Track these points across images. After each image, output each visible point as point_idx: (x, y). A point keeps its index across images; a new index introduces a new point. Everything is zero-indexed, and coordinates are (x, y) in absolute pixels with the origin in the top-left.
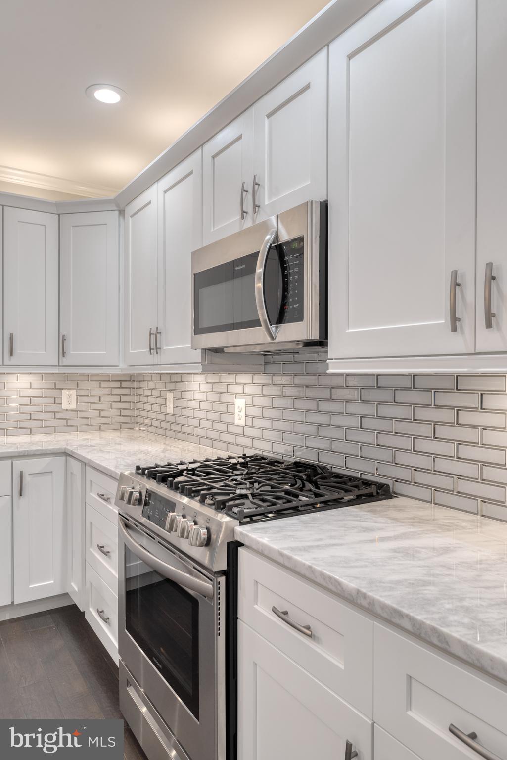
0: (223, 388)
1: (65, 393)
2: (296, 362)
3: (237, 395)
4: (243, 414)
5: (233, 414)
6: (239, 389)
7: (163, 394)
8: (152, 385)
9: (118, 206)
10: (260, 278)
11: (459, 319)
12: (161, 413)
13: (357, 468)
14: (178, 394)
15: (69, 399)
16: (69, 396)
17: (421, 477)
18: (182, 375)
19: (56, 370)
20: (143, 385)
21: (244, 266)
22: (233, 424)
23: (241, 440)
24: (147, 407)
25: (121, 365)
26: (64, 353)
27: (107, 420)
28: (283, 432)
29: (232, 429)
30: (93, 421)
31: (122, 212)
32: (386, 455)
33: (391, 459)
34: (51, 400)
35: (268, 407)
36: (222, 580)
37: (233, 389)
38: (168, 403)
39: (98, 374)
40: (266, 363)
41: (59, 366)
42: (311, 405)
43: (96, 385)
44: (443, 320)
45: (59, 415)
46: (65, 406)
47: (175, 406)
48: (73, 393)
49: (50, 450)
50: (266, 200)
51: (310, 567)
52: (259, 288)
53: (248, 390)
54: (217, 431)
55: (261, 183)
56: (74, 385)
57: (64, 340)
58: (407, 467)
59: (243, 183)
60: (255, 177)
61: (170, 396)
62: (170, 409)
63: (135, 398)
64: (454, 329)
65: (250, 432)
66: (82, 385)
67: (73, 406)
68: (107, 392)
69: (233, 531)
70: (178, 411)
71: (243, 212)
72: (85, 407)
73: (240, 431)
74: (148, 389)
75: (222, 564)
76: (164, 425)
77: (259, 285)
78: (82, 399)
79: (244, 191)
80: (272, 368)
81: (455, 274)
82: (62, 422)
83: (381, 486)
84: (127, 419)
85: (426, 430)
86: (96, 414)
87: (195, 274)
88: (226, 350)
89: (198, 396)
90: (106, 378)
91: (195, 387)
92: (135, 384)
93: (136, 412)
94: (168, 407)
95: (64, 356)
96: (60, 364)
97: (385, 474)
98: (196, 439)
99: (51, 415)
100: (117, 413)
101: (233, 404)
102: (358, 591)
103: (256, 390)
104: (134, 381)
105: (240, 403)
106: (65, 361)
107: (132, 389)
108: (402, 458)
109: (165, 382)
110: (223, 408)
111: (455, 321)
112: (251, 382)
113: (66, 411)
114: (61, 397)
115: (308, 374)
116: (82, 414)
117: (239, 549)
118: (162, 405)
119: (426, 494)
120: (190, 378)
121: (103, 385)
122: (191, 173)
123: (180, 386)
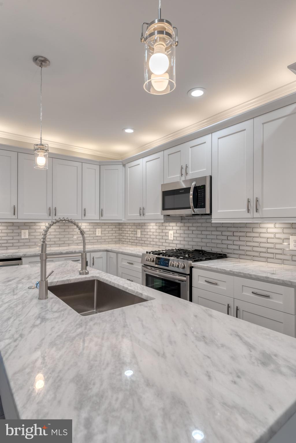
0: (164, 228)
1: (97, 230)
2: (193, 219)
3: (170, 230)
4: (172, 236)
5: (168, 236)
6: (171, 228)
7: (135, 230)
8: (129, 227)
9: (122, 163)
10: (191, 195)
11: (249, 210)
12: (135, 237)
13: (215, 250)
14: (143, 230)
15: (98, 232)
16: (99, 231)
17: (236, 252)
18: (145, 223)
19: (98, 221)
20: (124, 227)
21: (183, 191)
22: (168, 239)
23: (171, 245)
24: (127, 235)
25: (123, 220)
26: (102, 215)
27: (111, 240)
28: (189, 241)
29: (167, 241)
30: (106, 240)
31: (124, 165)
32: (225, 246)
33: (226, 247)
34: (92, 233)
35: (183, 234)
36: (189, 276)
37: (167, 228)
38: (138, 233)
39: (108, 223)
40: (182, 219)
41: (100, 220)
42: (200, 232)
43: (107, 227)
44: (245, 210)
45: (95, 238)
46: (97, 235)
47: (141, 234)
48: (100, 230)
49: (102, 249)
50: (190, 172)
51: (217, 268)
52: (191, 198)
53: (174, 228)
54: (161, 242)
55: (188, 167)
56: (100, 227)
57: (102, 210)
58: (231, 249)
59: (182, 166)
60: (186, 165)
61: (139, 231)
62: (139, 235)
63: (121, 232)
64: (248, 212)
65: (174, 242)
66: (103, 227)
67: (100, 235)
68: (111, 229)
69: (191, 264)
70: (143, 236)
71: (182, 175)
72: (104, 235)
73: (171, 242)
74: (128, 228)
75: (188, 272)
76: (136, 241)
77: (191, 197)
78: (103, 232)
79: (182, 168)
80: (184, 221)
81: (248, 199)
82: (96, 241)
83: (224, 255)
84: (118, 240)
85: (237, 238)
86: (107, 238)
87: (163, 192)
88: (170, 215)
89: (152, 230)
90: (111, 224)
91: (151, 227)
92: (121, 227)
93: (121, 237)
94: (138, 235)
95: (102, 216)
96: (100, 219)
97: (225, 251)
98: (152, 246)
99: (92, 238)
100: (114, 237)
101: (168, 233)
102: (230, 270)
103: (178, 228)
104: (120, 225)
105: (171, 232)
106: (102, 218)
107: (119, 228)
108: (230, 247)
109: (137, 226)
110: (164, 234)
111: (248, 210)
112: (176, 225)
113: (97, 236)
114: (96, 231)
115: (198, 223)
116: (103, 238)
117: (193, 268)
118: (135, 234)
119: (237, 256)
120: (148, 224)
121: (110, 227)
122: (159, 158)
123: (143, 227)
